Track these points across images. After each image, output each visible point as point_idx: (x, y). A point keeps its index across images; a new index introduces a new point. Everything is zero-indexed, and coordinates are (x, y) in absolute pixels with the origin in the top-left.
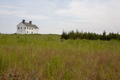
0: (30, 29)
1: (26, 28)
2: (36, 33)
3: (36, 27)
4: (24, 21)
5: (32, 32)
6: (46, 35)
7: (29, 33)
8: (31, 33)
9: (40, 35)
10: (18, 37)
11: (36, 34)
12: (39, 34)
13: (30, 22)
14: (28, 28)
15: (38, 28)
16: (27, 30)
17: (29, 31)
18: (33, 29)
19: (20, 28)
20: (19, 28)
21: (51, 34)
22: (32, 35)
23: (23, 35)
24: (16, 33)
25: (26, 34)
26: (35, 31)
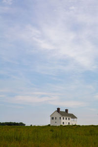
0: (66, 119)
1: (62, 118)
2: (74, 124)
3: (73, 117)
4: (58, 109)
5: (69, 123)
6: (86, 126)
7: (65, 124)
8: (67, 124)
9: (79, 126)
10: (52, 131)
11: (74, 126)
12: (77, 126)
13: (67, 110)
15: (76, 118)
16: (62, 121)
17: (66, 122)
19: (55, 118)
20: (53, 118)
21: (93, 126)
22: (69, 127)
23: (59, 127)
24: (49, 125)
25: (61, 126)
26: (72, 122)
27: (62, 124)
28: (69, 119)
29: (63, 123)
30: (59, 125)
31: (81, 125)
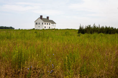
0: (47, 24)
2: (53, 28)
3: (53, 22)
4: (41, 16)
5: (49, 27)
6: (63, 30)
8: (48, 28)
9: (57, 30)
10: (36, 32)
12: (56, 29)
13: (48, 18)
14: (45, 24)
15: (56, 23)
16: (44, 25)
17: (47, 26)
19: (38, 24)
20: (37, 24)
21: (68, 29)
22: (49, 30)
23: (41, 30)
24: (34, 29)
26: (52, 26)
27: (44, 28)
28: (50, 24)
29: (45, 27)
31: (59, 29)
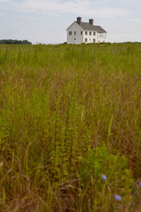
0: (90, 33)
1: (84, 33)
2: (101, 41)
3: (101, 30)
5: (94, 40)
6: (120, 44)
7: (88, 42)
8: (92, 41)
9: (109, 44)
11: (102, 43)
12: (107, 44)
13: (91, 21)
14: (86, 33)
15: (105, 32)
16: (85, 36)
17: (90, 38)
18: (96, 33)
19: (73, 33)
20: (70, 33)
21: (129, 43)
22: (94, 45)
23: (79, 45)
24: (66, 43)
25: (83, 44)
26: (99, 38)
27: (84, 41)
28: (94, 34)
29: (86, 40)
30: (80, 43)
